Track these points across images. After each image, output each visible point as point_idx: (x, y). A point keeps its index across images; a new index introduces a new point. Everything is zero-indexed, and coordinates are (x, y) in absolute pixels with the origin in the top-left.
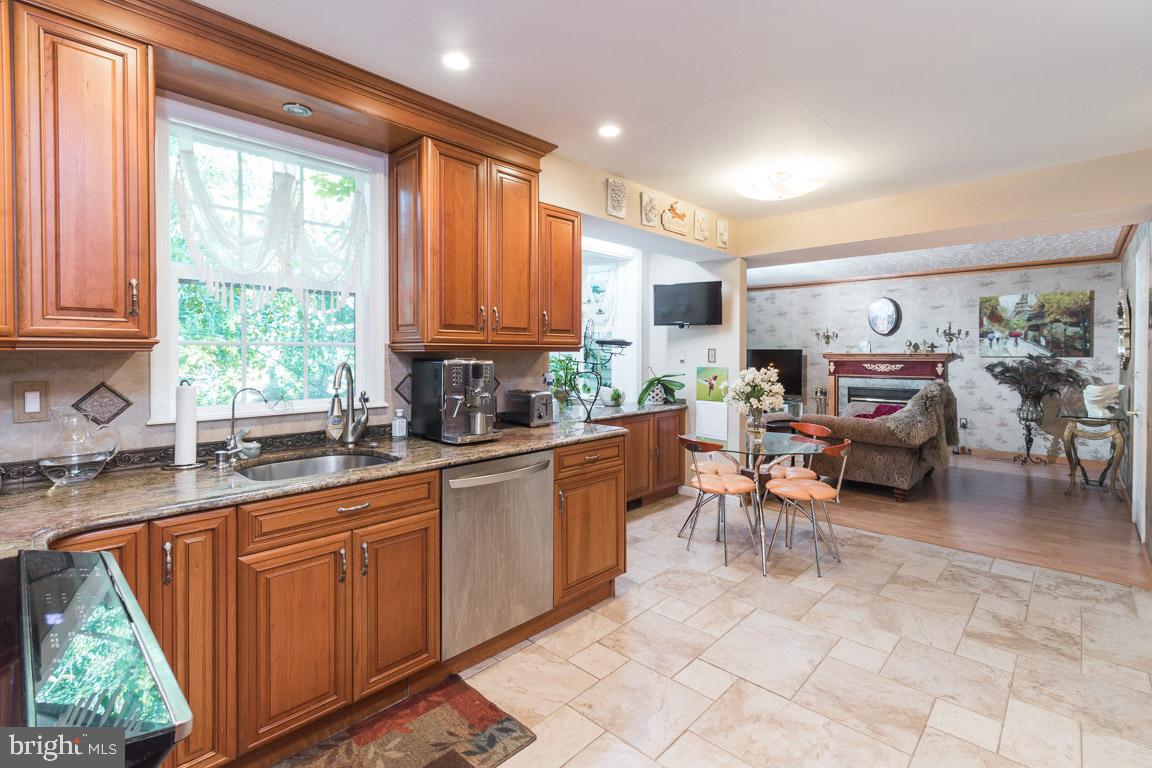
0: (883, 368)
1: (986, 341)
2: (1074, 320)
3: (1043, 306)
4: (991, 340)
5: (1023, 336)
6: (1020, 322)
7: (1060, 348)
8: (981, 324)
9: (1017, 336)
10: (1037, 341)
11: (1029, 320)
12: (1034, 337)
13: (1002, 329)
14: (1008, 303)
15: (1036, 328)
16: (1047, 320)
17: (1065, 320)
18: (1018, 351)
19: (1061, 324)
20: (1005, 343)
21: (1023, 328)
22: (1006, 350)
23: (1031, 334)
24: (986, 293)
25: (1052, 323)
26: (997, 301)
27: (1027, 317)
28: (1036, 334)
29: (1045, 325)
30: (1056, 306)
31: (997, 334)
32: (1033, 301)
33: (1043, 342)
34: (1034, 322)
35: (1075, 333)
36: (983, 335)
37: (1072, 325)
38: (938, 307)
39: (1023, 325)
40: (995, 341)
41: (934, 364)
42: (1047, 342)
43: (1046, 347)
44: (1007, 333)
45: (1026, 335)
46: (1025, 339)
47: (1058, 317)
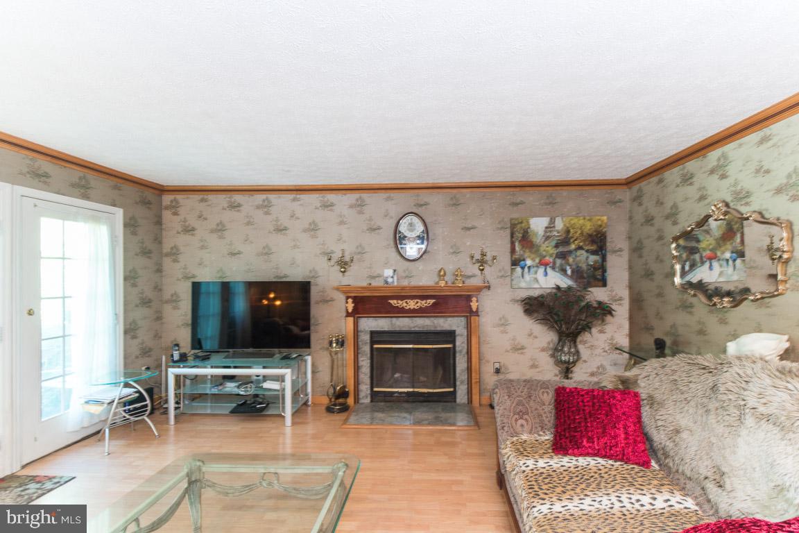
0: (412, 304)
1: (519, 269)
2: (594, 248)
3: (568, 232)
4: (523, 268)
5: (551, 265)
6: (548, 249)
7: (584, 278)
8: (513, 251)
9: (546, 265)
10: (563, 271)
11: (557, 246)
12: (561, 265)
13: (533, 256)
14: (538, 225)
15: (563, 256)
16: (573, 247)
17: (587, 248)
18: (548, 280)
19: (583, 252)
20: (536, 273)
21: (551, 256)
22: (536, 280)
23: (559, 262)
24: (516, 214)
25: (576, 249)
26: (528, 222)
27: (554, 243)
28: (563, 262)
29: (570, 252)
30: (579, 232)
31: (529, 262)
32: (560, 224)
33: (569, 272)
34: (561, 249)
35: (596, 262)
36: (515, 263)
37: (594, 253)
38: (469, 229)
39: (551, 252)
40: (526, 269)
41: (469, 298)
42: (573, 272)
43: (571, 277)
44: (537, 260)
45: (554, 263)
46: (553, 268)
47: (581, 244)
